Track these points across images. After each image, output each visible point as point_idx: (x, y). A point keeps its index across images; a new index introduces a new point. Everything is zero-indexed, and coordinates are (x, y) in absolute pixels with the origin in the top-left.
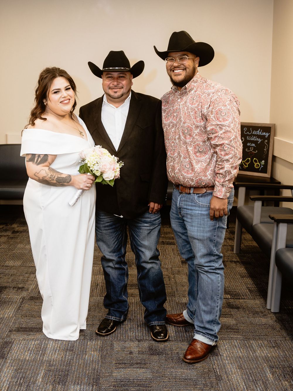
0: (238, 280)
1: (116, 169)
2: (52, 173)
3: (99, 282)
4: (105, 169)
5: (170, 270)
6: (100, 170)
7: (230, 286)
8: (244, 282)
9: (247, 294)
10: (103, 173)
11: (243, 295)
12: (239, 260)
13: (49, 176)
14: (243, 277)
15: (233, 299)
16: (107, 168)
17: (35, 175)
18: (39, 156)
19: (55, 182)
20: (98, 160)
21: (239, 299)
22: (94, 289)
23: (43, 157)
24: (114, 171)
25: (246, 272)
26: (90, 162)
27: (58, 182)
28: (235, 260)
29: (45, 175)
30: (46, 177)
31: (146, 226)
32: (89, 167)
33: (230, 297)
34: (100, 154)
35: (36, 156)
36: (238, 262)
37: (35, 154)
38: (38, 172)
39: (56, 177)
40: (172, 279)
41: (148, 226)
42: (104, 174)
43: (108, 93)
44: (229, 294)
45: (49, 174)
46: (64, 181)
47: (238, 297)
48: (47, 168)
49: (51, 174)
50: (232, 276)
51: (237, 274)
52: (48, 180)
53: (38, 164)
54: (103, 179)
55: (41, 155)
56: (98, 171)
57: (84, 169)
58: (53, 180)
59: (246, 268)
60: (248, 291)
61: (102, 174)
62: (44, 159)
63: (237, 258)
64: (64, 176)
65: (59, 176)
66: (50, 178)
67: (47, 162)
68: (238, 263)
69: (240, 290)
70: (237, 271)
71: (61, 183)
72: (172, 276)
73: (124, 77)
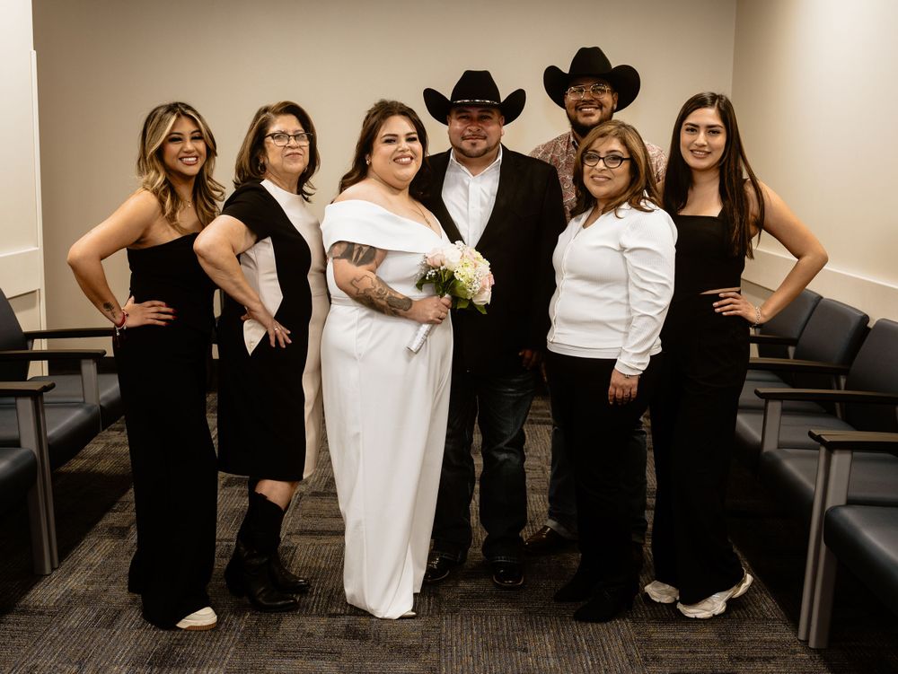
2: (381, 287)
13: (377, 290)
18: (361, 247)
19: (384, 303)
23: (368, 251)
27: (390, 305)
29: (371, 287)
30: (370, 290)
35: (356, 247)
38: (358, 279)
39: (388, 294)
43: (460, 147)
45: (377, 286)
46: (399, 305)
48: (374, 276)
49: (379, 288)
58: (382, 299)
62: (369, 255)
64: (401, 297)
65: (393, 295)
66: (378, 294)
67: (373, 261)
71: (393, 309)
73: (490, 118)
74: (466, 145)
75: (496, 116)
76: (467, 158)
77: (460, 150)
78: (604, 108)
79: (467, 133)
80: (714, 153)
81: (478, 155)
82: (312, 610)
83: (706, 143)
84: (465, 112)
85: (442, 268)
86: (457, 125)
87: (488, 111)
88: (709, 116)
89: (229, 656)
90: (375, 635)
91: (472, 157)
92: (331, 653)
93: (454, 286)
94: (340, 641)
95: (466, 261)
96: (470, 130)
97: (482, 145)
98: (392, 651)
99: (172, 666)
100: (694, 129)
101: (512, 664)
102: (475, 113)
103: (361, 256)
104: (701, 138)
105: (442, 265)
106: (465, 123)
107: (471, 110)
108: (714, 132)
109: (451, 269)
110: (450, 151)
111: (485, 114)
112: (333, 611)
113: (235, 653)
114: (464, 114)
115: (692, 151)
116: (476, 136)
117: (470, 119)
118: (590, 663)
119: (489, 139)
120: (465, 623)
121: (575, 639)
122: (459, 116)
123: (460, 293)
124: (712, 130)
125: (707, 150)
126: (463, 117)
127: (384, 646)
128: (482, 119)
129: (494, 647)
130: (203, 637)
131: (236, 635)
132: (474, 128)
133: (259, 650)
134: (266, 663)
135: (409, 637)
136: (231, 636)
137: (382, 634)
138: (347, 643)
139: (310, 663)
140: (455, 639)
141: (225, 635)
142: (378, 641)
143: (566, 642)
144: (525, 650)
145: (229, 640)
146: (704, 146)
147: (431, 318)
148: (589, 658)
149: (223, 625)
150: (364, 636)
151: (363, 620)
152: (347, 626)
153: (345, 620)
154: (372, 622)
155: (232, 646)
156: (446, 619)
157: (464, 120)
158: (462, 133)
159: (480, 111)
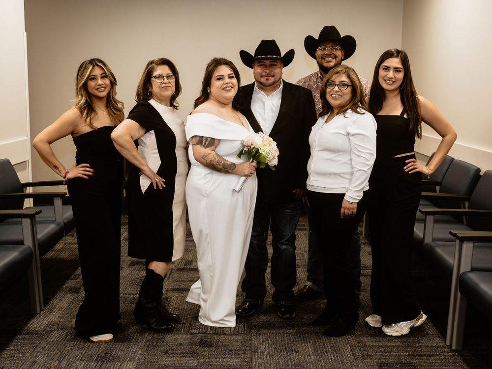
74: (263, 80)
75: (279, 64)
76: (264, 87)
77: (260, 83)
78: (337, 58)
79: (264, 74)
80: (397, 82)
81: (270, 85)
82: (181, 331)
84: (263, 62)
85: (252, 147)
86: (259, 70)
87: (275, 62)
88: (395, 62)
89: (138, 356)
90: (216, 344)
92: (193, 354)
93: (259, 156)
94: (198, 348)
95: (265, 143)
96: (265, 72)
97: (272, 79)
98: (225, 353)
99: (108, 361)
100: (387, 69)
101: (291, 359)
102: (268, 63)
103: (207, 143)
104: (391, 74)
105: (252, 145)
106: (262, 69)
107: (265, 61)
108: (398, 71)
109: (257, 147)
110: (254, 83)
111: (273, 63)
112: (193, 332)
113: (141, 355)
114: (262, 64)
115: (385, 80)
116: (268, 75)
117: (265, 66)
118: (333, 358)
119: (275, 76)
120: (264, 338)
121: (324, 346)
122: (259, 64)
123: (262, 160)
124: (397, 70)
125: (394, 80)
126: (261, 65)
127: (221, 350)
128: (271, 66)
129: (281, 350)
131: (141, 345)
132: (268, 71)
133: (154, 352)
134: (158, 359)
135: (234, 345)
136: (138, 345)
137: (220, 344)
138: (201, 349)
139: (182, 359)
140: (259, 346)
141: (135, 345)
142: (218, 347)
143: (319, 347)
144: (298, 352)
145: (137, 348)
146: (392, 78)
147: (246, 173)
148: (332, 356)
149: (134, 339)
150: (210, 345)
151: (209, 336)
152: (201, 340)
153: (199, 336)
154: (214, 338)
155: (139, 351)
156: (254, 335)
157: (262, 67)
158: (261, 74)
159: (270, 62)
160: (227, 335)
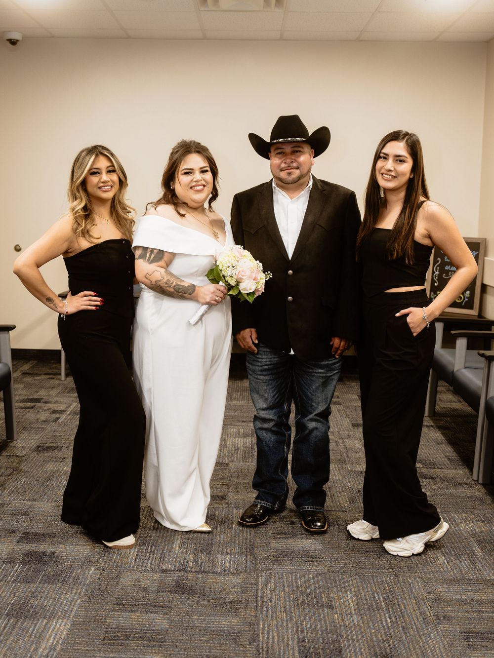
0: (431, 447)
1: (259, 279)
2: (169, 278)
3: (239, 445)
4: (243, 276)
5: (337, 434)
6: (235, 277)
7: (422, 454)
8: (440, 449)
9: (445, 463)
10: (240, 282)
11: (440, 465)
12: (433, 424)
13: (165, 280)
14: (439, 444)
15: (426, 468)
16: (246, 275)
17: (146, 277)
18: (152, 250)
19: (172, 290)
20: (235, 263)
21: (435, 468)
22: (233, 454)
23: (158, 253)
24: (254, 281)
25: (444, 438)
26: (222, 264)
27: (176, 291)
28: (428, 424)
29: (160, 278)
30: (160, 281)
31: (321, 373)
32: (221, 270)
33: (421, 466)
34: (239, 256)
35: (149, 250)
36: (432, 426)
37: (147, 248)
38: (150, 273)
39: (174, 284)
40: (341, 445)
41: (323, 373)
42: (241, 284)
43: (279, 177)
44: (421, 463)
45: (165, 277)
46: (184, 291)
47: (433, 466)
48: (163, 270)
49: (167, 279)
50: (424, 442)
51: (431, 441)
52: (162, 285)
53: (151, 263)
54: (240, 292)
55: (154, 250)
56: (232, 277)
57: (214, 275)
58: (170, 287)
59: (443, 434)
60: (446, 459)
61: (238, 283)
62: (159, 255)
63: (431, 422)
64: (186, 285)
65: (179, 283)
66: (166, 283)
67: (163, 260)
68: (431, 428)
69: (435, 459)
70: (431, 437)
71: (180, 294)
72: (340, 441)
73: (300, 151)
74: (283, 175)
75: (307, 151)
76: (285, 185)
79: (283, 165)
80: (399, 178)
82: (146, 567)
83: (392, 169)
84: (281, 149)
87: (299, 147)
89: (76, 608)
90: (201, 591)
91: (288, 184)
92: (163, 607)
94: (171, 596)
96: (285, 163)
97: (297, 173)
98: (215, 606)
99: (26, 616)
102: (288, 149)
107: (284, 147)
108: (401, 161)
110: (272, 180)
111: (296, 149)
112: (165, 567)
113: (80, 606)
114: (280, 151)
115: (382, 174)
116: (289, 167)
119: (301, 168)
120: (277, 581)
124: (399, 159)
126: (280, 153)
127: (209, 601)
128: (294, 152)
130: (54, 590)
131: (82, 588)
132: (288, 161)
133: (101, 603)
134: (106, 616)
135: (229, 593)
136: (77, 589)
137: (207, 590)
138: (177, 598)
139: (145, 617)
141: (72, 588)
142: (203, 596)
145: (76, 593)
146: (391, 171)
149: (71, 580)
150: (192, 592)
151: (190, 575)
152: (177, 582)
153: (175, 576)
154: (198, 578)
155: (78, 599)
156: (261, 576)
157: (281, 155)
158: (279, 165)
159: (292, 147)
160: (219, 574)
